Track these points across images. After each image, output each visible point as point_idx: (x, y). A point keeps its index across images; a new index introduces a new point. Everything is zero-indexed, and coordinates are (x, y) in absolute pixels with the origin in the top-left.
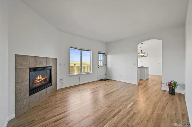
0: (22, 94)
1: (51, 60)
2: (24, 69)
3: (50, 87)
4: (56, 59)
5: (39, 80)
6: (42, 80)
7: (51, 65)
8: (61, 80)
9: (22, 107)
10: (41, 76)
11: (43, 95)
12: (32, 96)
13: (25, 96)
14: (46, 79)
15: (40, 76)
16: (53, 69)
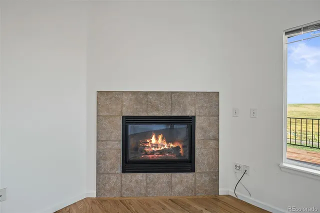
0: (108, 163)
1: (189, 98)
2: (111, 116)
4: (218, 93)
5: (156, 145)
6: (166, 147)
9: (108, 187)
10: (163, 139)
11: (159, 186)
12: (129, 175)
13: (112, 168)
14: (178, 148)
15: (160, 137)
16: (200, 123)
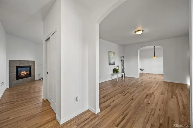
0: (13, 78)
1: (30, 62)
2: (13, 66)
3: (29, 78)
4: (35, 61)
5: (23, 73)
6: (25, 73)
7: (30, 65)
8: (38, 74)
9: (12, 84)
11: (25, 81)
12: (18, 80)
14: (28, 73)
15: (24, 71)
16: (32, 67)
